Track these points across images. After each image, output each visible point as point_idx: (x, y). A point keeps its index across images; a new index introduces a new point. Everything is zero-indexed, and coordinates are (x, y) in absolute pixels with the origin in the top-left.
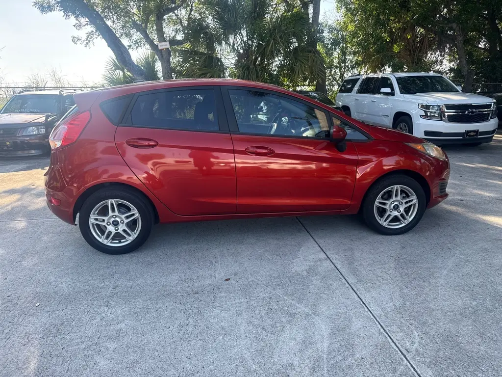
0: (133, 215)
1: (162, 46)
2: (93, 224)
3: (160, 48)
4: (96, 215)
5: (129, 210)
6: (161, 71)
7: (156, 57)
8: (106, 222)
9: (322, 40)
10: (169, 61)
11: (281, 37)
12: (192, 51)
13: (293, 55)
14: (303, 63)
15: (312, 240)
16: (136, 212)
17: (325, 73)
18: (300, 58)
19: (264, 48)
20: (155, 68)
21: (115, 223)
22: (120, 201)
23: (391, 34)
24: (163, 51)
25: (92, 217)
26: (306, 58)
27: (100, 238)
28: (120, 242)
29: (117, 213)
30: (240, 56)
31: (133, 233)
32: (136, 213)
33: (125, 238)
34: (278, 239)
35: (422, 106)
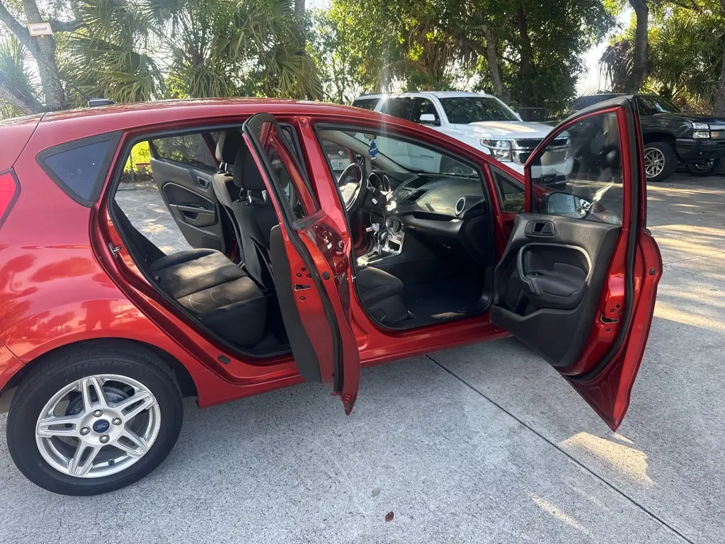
0: (141, 402)
1: (37, 30)
2: (44, 440)
3: (33, 33)
4: (53, 417)
5: (131, 393)
6: (37, 74)
7: (24, 48)
8: (78, 428)
9: (312, 37)
10: (52, 58)
11: (256, 28)
12: (95, 42)
13: (275, 58)
14: (293, 71)
15: (468, 389)
16: (147, 395)
17: (322, 87)
18: (286, 63)
19: (228, 46)
20: (23, 70)
21: (100, 427)
22: (108, 377)
23: (405, 34)
24: (39, 39)
25: (42, 424)
26: (298, 64)
27: (65, 466)
28: (112, 464)
29: (102, 404)
30: (178, 54)
31: (142, 439)
32: (148, 397)
33: (123, 453)
34: (411, 395)
35: (485, 141)
